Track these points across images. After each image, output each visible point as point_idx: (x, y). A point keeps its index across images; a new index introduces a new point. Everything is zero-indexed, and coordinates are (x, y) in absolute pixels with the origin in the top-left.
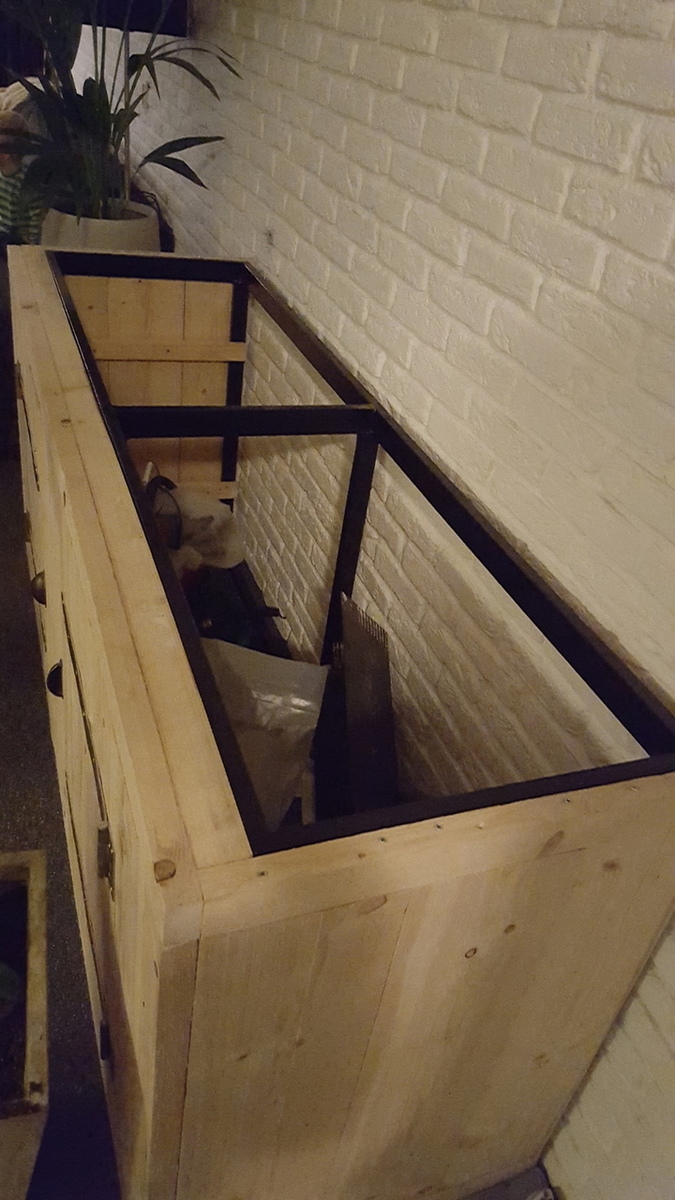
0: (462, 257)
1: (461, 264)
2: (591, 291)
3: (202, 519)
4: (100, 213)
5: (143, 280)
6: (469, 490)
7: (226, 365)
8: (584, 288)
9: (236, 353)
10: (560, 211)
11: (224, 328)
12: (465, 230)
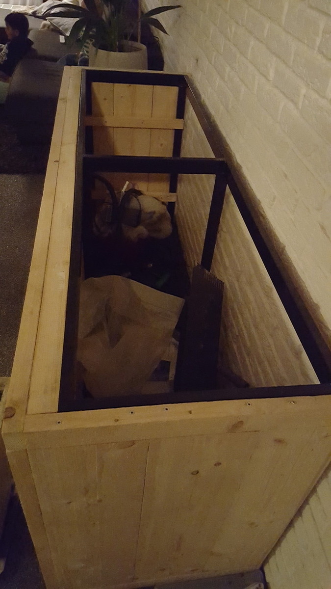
0: (272, 75)
1: (271, 80)
2: (327, 99)
3: (150, 213)
4: (117, 49)
5: (132, 85)
6: (264, 212)
7: (174, 131)
8: (324, 97)
9: (178, 124)
10: (317, 49)
11: (173, 111)
12: (275, 59)
